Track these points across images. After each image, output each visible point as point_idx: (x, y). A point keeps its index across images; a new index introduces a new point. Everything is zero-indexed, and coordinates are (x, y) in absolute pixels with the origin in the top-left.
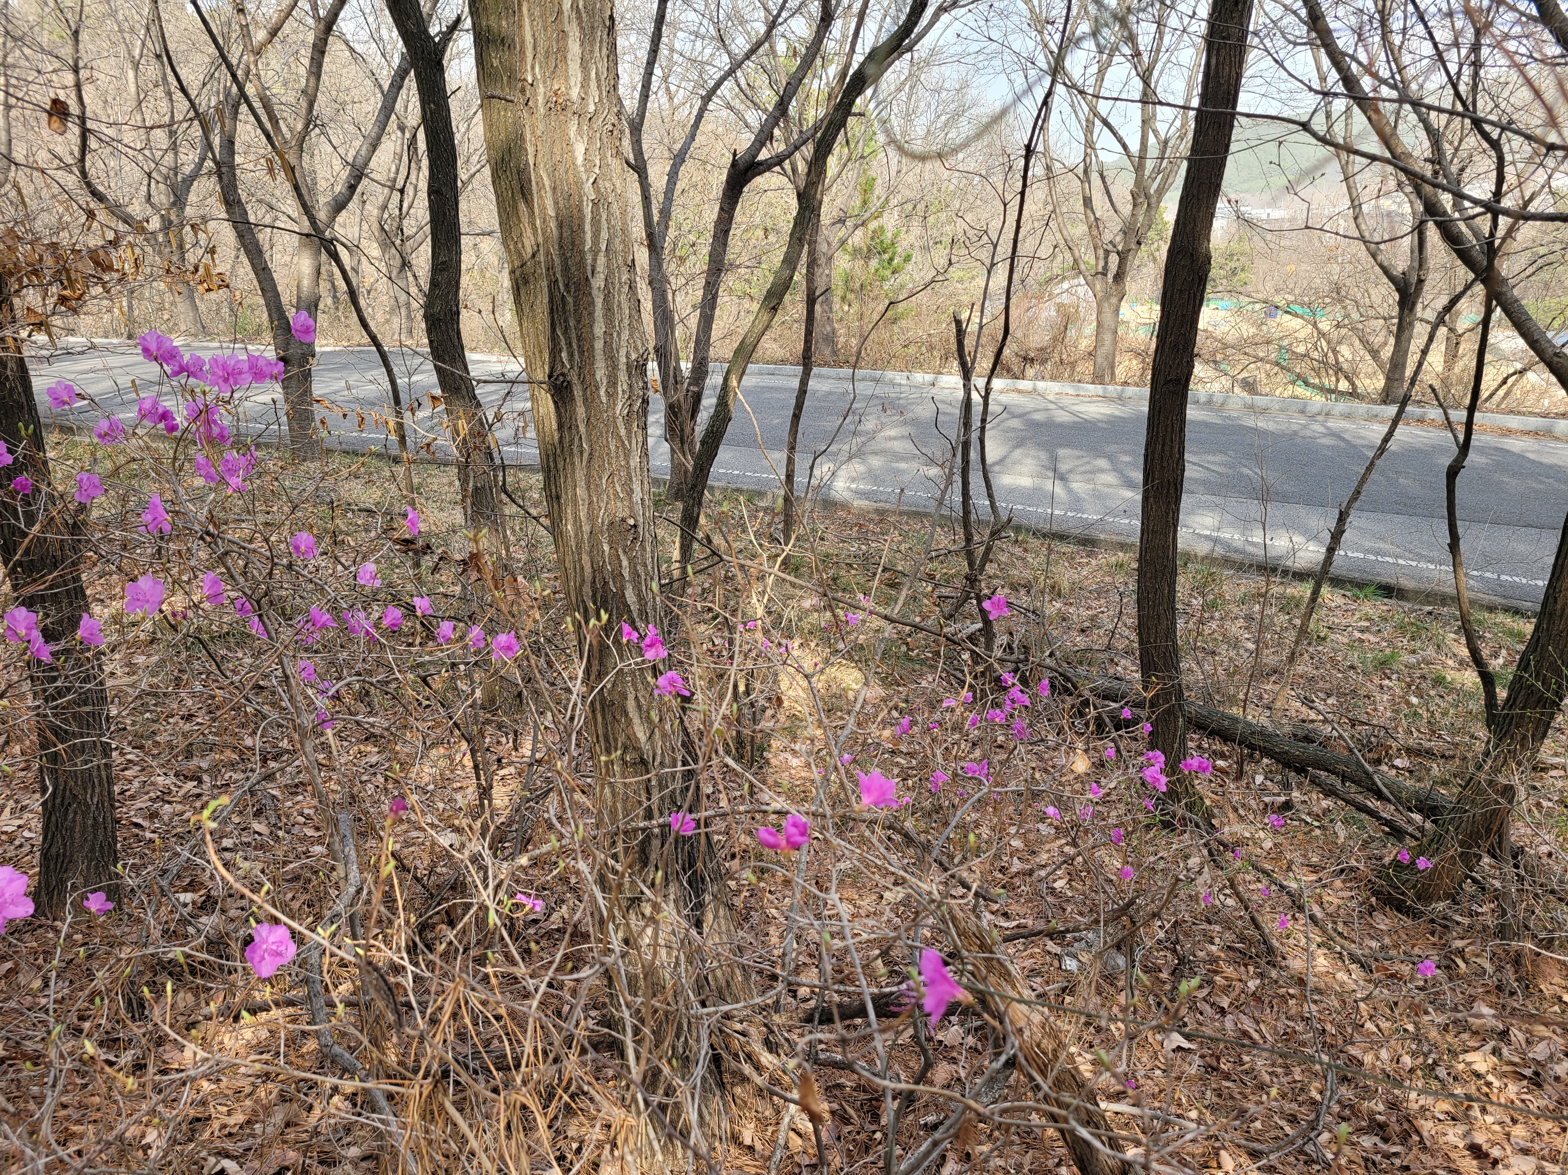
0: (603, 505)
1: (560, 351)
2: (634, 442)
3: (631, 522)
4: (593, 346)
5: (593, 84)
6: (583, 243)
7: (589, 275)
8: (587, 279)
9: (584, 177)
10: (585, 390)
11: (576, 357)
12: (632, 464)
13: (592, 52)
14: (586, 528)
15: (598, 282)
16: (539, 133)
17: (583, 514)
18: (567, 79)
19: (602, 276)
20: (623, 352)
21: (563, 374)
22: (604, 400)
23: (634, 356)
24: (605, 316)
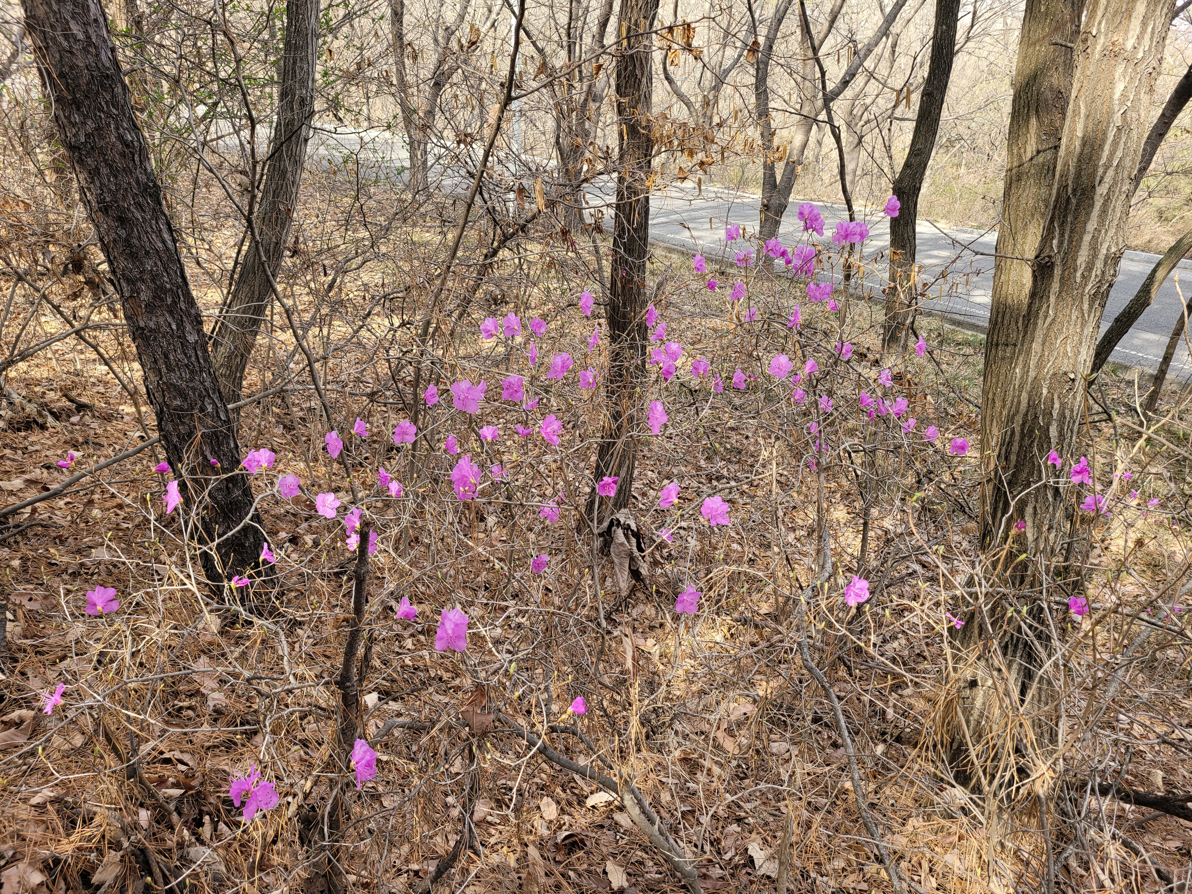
0: (1052, 359)
1: (1053, 238)
2: (1092, 315)
3: (1072, 376)
4: (1081, 239)
5: (1147, 37)
6: (1099, 158)
7: (1097, 184)
8: (1094, 187)
9: (1116, 109)
10: (1064, 271)
11: (1065, 245)
12: (1086, 332)
13: (1154, 11)
14: (1032, 374)
15: (1102, 190)
16: (1088, 73)
17: (1032, 364)
18: (1126, 32)
19: (1107, 186)
20: (1105, 246)
21: (1050, 257)
22: (1078, 280)
23: (1113, 250)
24: (1100, 216)
